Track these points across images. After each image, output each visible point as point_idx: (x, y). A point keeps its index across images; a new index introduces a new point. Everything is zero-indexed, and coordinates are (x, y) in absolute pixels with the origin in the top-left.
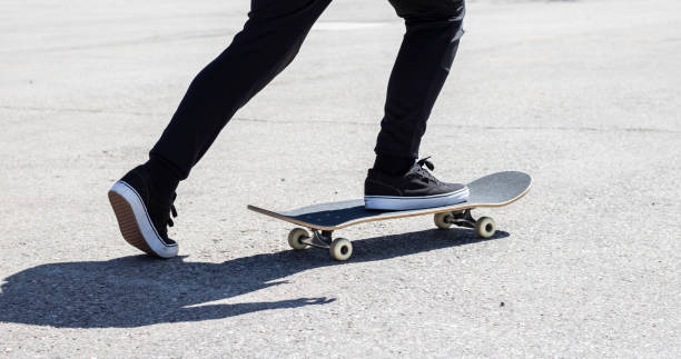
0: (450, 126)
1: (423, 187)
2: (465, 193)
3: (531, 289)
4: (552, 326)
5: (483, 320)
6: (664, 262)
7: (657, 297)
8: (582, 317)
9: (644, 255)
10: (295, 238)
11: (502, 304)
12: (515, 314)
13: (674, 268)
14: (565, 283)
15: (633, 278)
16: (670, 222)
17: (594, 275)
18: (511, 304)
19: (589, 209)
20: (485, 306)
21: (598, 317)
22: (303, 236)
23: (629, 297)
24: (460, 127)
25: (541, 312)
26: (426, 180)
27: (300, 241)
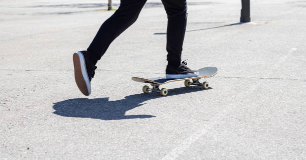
0: (9, 70)
1: (185, 71)
2: (198, 73)
3: (41, 141)
4: (50, 157)
5: (19, 156)
6: (102, 127)
7: (97, 142)
8: (64, 153)
9: (93, 124)
10: (145, 89)
11: (28, 148)
12: (34, 153)
13: (105, 130)
14: (57, 138)
15: (88, 135)
16: (105, 110)
17: (70, 134)
18: (32, 148)
19: (70, 105)
20: (21, 149)
21: (71, 152)
22: (148, 88)
23: (85, 143)
24: (14, 70)
25: (45, 151)
26: (186, 68)
27: (147, 90)
